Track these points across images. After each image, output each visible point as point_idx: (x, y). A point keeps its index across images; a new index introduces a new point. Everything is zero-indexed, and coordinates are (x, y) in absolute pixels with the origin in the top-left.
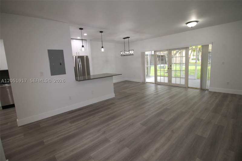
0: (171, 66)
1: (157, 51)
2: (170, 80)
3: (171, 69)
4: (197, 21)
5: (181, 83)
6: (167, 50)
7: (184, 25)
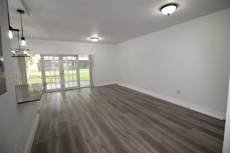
0: (63, 71)
1: (44, 55)
2: (63, 85)
3: (63, 74)
4: (98, 38)
5: (74, 86)
6: (58, 55)
7: (89, 39)
